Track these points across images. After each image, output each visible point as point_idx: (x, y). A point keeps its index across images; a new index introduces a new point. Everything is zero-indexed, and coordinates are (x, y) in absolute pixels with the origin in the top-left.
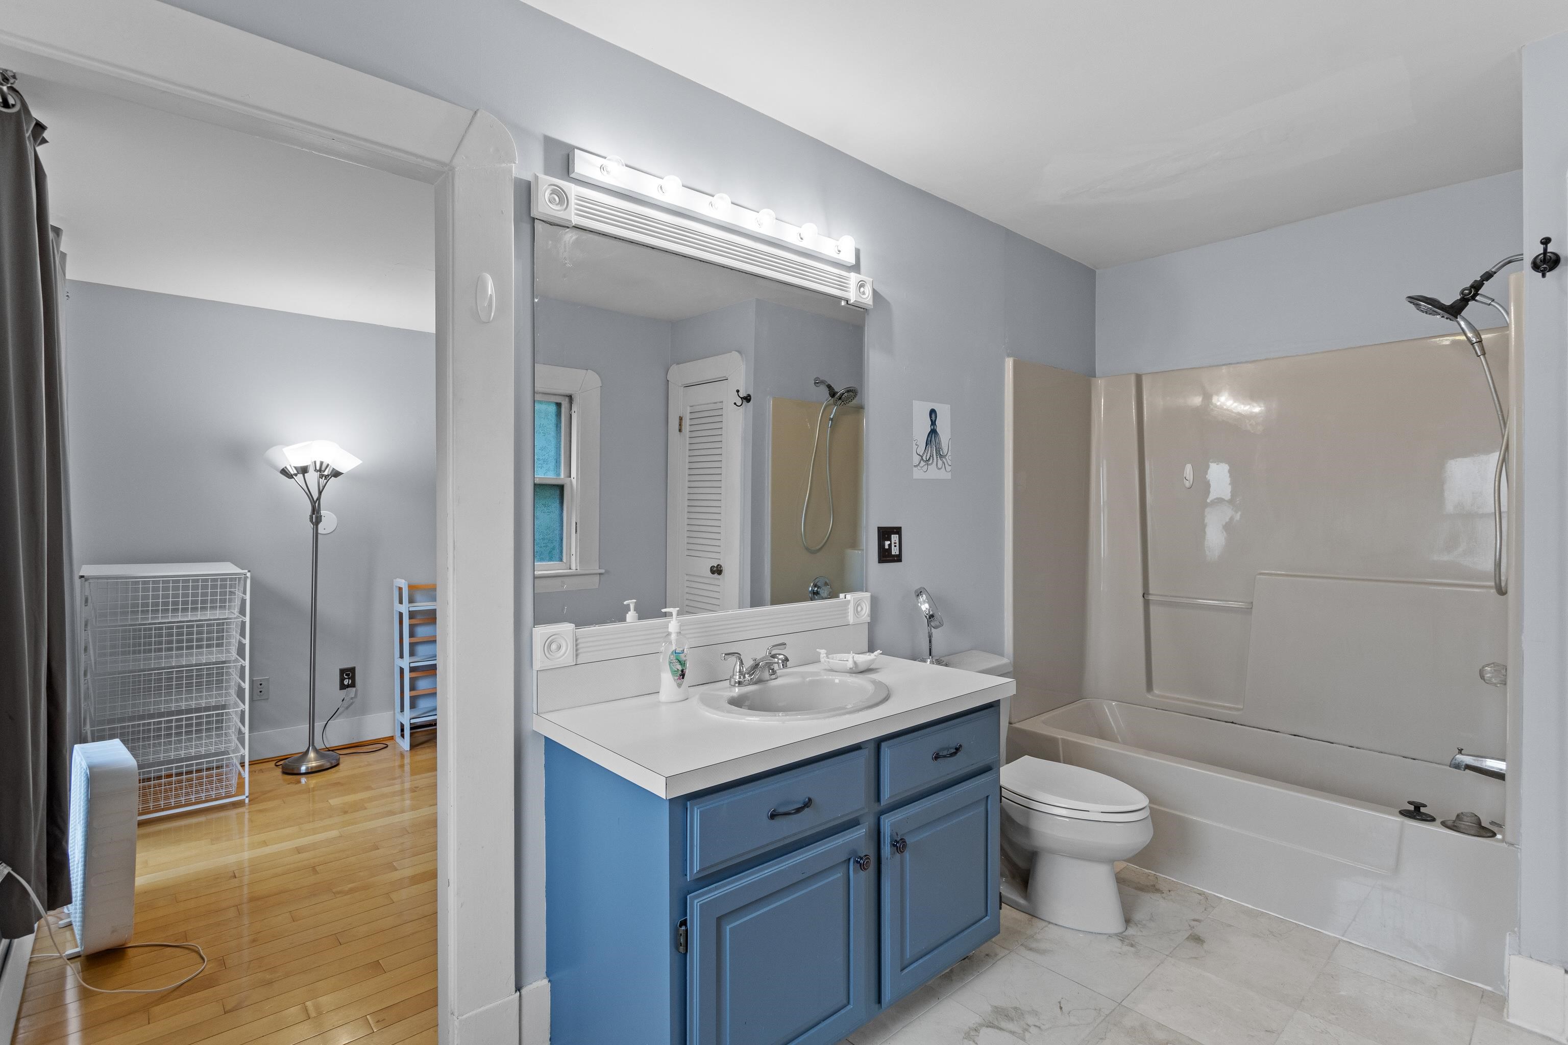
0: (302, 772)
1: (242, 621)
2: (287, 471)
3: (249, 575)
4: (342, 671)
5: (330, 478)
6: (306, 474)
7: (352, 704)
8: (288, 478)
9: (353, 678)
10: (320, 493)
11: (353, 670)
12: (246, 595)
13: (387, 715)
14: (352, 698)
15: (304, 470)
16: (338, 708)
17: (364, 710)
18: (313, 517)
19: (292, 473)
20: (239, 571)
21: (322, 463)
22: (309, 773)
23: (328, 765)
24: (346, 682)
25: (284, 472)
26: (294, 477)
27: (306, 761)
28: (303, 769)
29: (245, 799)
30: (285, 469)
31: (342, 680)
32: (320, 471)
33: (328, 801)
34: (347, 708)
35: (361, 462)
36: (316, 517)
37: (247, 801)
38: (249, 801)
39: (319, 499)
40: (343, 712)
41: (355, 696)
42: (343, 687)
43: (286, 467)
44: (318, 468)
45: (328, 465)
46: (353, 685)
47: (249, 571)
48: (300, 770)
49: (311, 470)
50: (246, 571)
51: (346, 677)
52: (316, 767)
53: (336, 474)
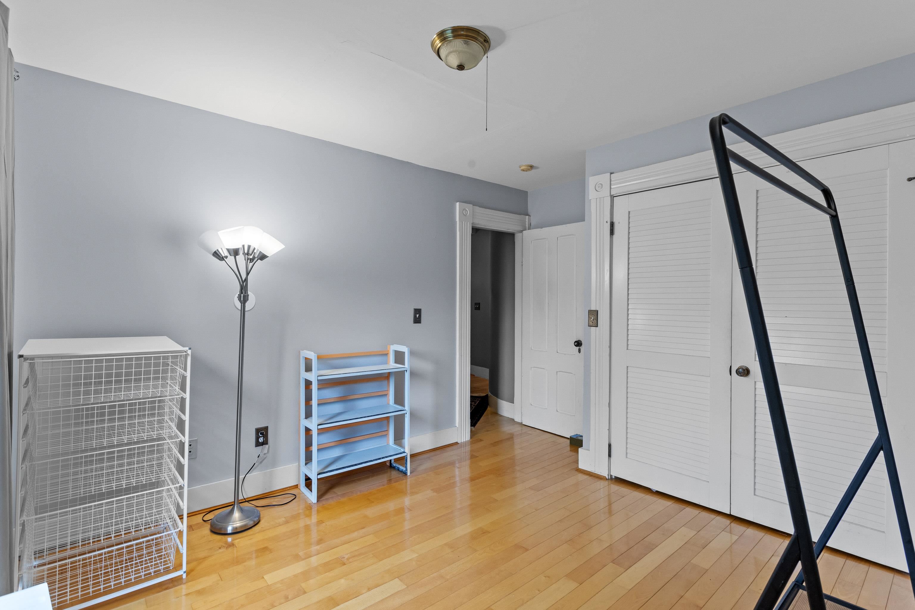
0: (228, 532)
1: (182, 397)
2: (219, 254)
3: (189, 352)
4: (258, 431)
5: (257, 261)
6: (237, 256)
7: (265, 458)
8: (220, 260)
9: (266, 436)
10: (248, 274)
11: (266, 428)
12: (186, 371)
13: (293, 466)
14: (265, 454)
15: (235, 253)
16: (255, 464)
17: (274, 464)
18: (241, 296)
19: (223, 255)
20: (180, 348)
21: (249, 247)
22: (235, 532)
23: (251, 523)
24: (261, 440)
25: (216, 254)
26: (225, 259)
27: (232, 521)
28: (230, 529)
29: (182, 575)
30: (217, 252)
31: (257, 438)
32: (248, 254)
33: (263, 578)
34: (261, 462)
35: (283, 247)
36: (244, 298)
37: (184, 576)
38: (187, 576)
39: (246, 280)
40: (258, 466)
41: (267, 452)
42: (258, 444)
43: (218, 250)
44: (246, 252)
45: (254, 249)
46: (265, 443)
47: (190, 349)
48: (227, 530)
49: (241, 252)
50: (187, 348)
51: (261, 435)
52: (241, 527)
53: (263, 257)
